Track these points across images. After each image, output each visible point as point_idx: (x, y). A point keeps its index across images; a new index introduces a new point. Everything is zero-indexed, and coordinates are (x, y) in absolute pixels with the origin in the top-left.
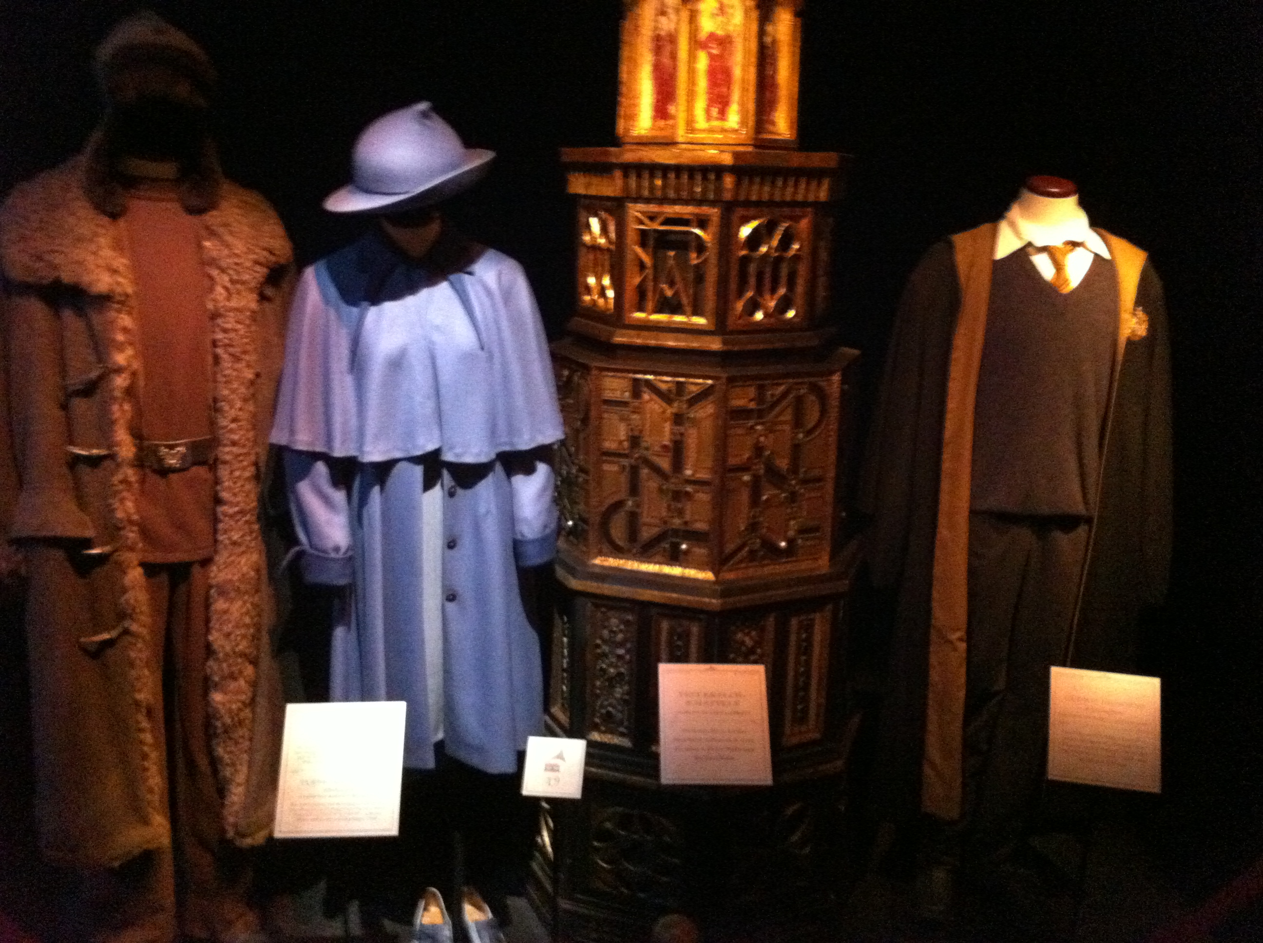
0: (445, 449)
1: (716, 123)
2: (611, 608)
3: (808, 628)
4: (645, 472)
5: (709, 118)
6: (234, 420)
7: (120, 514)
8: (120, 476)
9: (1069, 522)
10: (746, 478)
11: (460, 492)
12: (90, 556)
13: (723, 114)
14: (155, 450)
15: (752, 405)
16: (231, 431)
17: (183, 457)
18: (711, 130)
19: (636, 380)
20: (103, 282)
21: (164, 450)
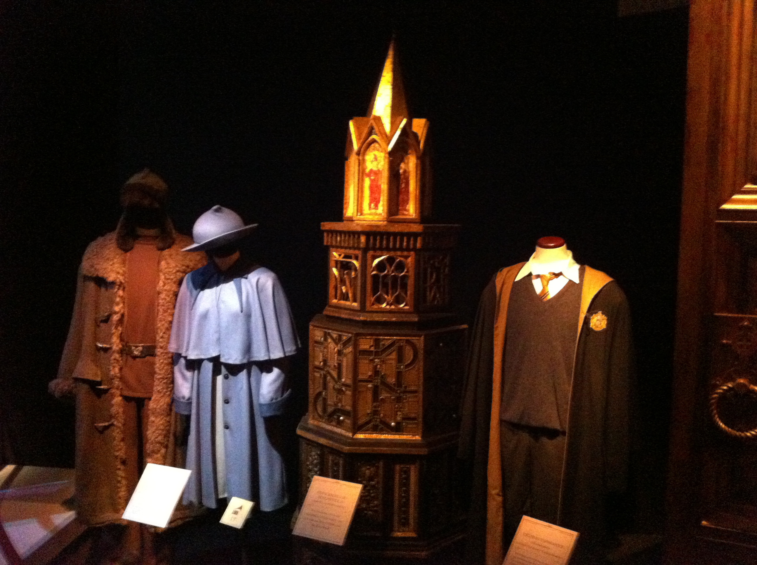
0: (221, 356)
1: (373, 211)
2: (313, 446)
3: (407, 472)
4: (329, 378)
5: (370, 208)
6: (162, 337)
7: (112, 373)
8: (113, 357)
9: (553, 434)
10: (370, 386)
11: (231, 377)
12: (100, 389)
13: (376, 206)
14: (130, 347)
15: (372, 349)
16: (161, 342)
17: (142, 352)
18: (370, 214)
19: (326, 332)
20: (111, 277)
21: (133, 348)
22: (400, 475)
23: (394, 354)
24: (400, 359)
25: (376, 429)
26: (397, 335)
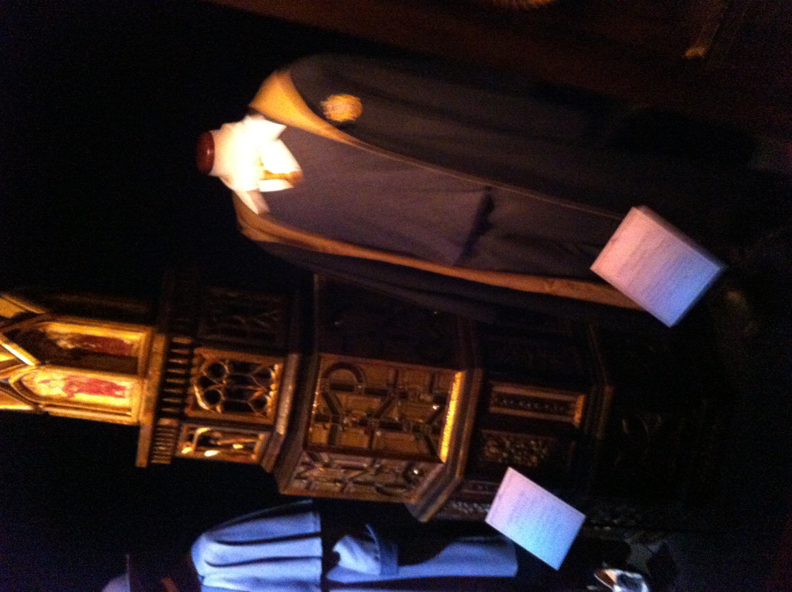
1: (127, 393)
2: (447, 507)
3: (501, 396)
4: (358, 479)
5: (122, 397)
10: (378, 433)
15: (328, 426)
19: (295, 477)
22: (504, 406)
23: (339, 395)
24: (348, 388)
25: (438, 431)
26: (314, 389)
